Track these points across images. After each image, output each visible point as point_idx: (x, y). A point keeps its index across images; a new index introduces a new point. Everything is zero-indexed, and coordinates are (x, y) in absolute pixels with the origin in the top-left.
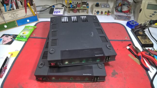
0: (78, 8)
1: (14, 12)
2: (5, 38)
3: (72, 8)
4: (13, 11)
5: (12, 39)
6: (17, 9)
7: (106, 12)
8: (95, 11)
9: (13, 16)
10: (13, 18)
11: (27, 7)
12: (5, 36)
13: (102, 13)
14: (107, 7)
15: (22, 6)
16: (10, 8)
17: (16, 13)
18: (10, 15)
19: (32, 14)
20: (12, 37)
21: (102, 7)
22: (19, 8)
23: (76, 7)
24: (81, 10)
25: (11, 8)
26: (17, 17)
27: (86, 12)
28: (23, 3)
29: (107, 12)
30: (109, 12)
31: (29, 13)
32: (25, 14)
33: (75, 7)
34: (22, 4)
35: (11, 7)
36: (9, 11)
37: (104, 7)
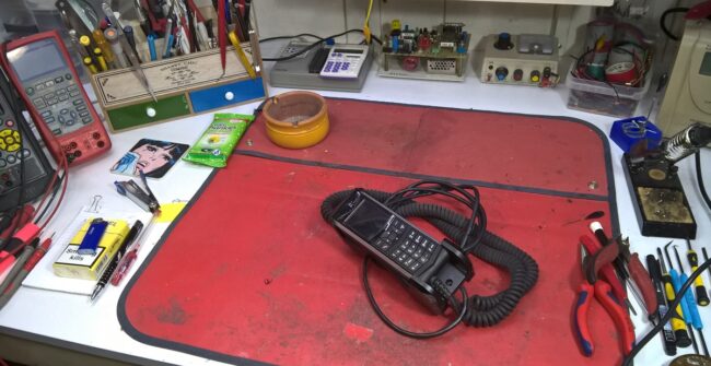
0: (420, 53)
1: (182, 65)
2: (144, 154)
3: (399, 50)
4: (179, 58)
5: (166, 157)
6: (192, 51)
7: (535, 73)
8: (491, 67)
9: (176, 76)
10: (176, 85)
11: (228, 48)
12: (144, 147)
13: (518, 75)
14: (545, 51)
15: (212, 41)
16: (169, 48)
17: (191, 67)
18: (168, 72)
19: (243, 70)
20: (167, 153)
21: (522, 50)
22: (201, 47)
23: (415, 49)
24: (431, 59)
25: (172, 51)
26: (192, 82)
27: (453, 70)
28: (215, 30)
29: (541, 71)
30: (548, 73)
31: (235, 69)
32: (218, 72)
33: (410, 49)
34: (210, 34)
35: (173, 47)
36: (164, 57)
37: (531, 52)
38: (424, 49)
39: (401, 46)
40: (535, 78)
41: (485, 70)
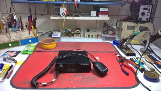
0: (72, 32)
1: (19, 33)
2: (9, 53)
3: (68, 32)
4: (19, 31)
5: (16, 53)
6: (22, 30)
7: (95, 35)
8: (87, 35)
9: (18, 36)
10: (17, 38)
11: (31, 30)
12: (9, 52)
13: (92, 36)
14: (96, 31)
15: (27, 28)
16: (17, 29)
17: (21, 34)
18: (16, 35)
19: (34, 35)
21: (92, 31)
22: (24, 29)
24: (75, 34)
26: (21, 38)
27: (79, 36)
28: (28, 26)
29: (96, 35)
30: (98, 35)
31: (32, 35)
32: (28, 35)
34: (26, 26)
36: (15, 31)
37: (94, 32)
38: (73, 32)
39: (68, 31)
40: (96, 36)
41: (86, 35)
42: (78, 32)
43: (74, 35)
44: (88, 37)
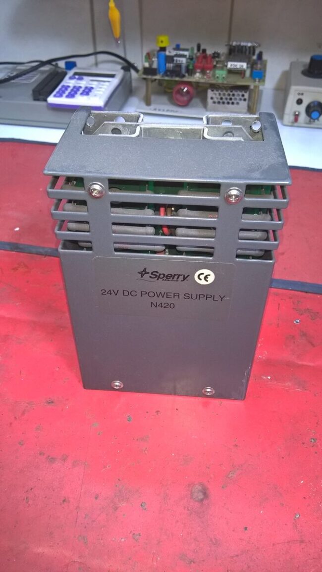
3: (167, 72)
8: (299, 102)
23: (191, 72)
24: (214, 87)
33: (183, 71)
38: (203, 72)
39: (170, 66)
41: (291, 105)
42: (240, 73)
43: (210, 93)
44: (303, 117)
